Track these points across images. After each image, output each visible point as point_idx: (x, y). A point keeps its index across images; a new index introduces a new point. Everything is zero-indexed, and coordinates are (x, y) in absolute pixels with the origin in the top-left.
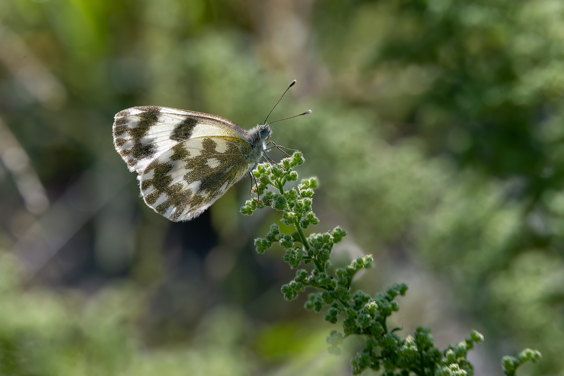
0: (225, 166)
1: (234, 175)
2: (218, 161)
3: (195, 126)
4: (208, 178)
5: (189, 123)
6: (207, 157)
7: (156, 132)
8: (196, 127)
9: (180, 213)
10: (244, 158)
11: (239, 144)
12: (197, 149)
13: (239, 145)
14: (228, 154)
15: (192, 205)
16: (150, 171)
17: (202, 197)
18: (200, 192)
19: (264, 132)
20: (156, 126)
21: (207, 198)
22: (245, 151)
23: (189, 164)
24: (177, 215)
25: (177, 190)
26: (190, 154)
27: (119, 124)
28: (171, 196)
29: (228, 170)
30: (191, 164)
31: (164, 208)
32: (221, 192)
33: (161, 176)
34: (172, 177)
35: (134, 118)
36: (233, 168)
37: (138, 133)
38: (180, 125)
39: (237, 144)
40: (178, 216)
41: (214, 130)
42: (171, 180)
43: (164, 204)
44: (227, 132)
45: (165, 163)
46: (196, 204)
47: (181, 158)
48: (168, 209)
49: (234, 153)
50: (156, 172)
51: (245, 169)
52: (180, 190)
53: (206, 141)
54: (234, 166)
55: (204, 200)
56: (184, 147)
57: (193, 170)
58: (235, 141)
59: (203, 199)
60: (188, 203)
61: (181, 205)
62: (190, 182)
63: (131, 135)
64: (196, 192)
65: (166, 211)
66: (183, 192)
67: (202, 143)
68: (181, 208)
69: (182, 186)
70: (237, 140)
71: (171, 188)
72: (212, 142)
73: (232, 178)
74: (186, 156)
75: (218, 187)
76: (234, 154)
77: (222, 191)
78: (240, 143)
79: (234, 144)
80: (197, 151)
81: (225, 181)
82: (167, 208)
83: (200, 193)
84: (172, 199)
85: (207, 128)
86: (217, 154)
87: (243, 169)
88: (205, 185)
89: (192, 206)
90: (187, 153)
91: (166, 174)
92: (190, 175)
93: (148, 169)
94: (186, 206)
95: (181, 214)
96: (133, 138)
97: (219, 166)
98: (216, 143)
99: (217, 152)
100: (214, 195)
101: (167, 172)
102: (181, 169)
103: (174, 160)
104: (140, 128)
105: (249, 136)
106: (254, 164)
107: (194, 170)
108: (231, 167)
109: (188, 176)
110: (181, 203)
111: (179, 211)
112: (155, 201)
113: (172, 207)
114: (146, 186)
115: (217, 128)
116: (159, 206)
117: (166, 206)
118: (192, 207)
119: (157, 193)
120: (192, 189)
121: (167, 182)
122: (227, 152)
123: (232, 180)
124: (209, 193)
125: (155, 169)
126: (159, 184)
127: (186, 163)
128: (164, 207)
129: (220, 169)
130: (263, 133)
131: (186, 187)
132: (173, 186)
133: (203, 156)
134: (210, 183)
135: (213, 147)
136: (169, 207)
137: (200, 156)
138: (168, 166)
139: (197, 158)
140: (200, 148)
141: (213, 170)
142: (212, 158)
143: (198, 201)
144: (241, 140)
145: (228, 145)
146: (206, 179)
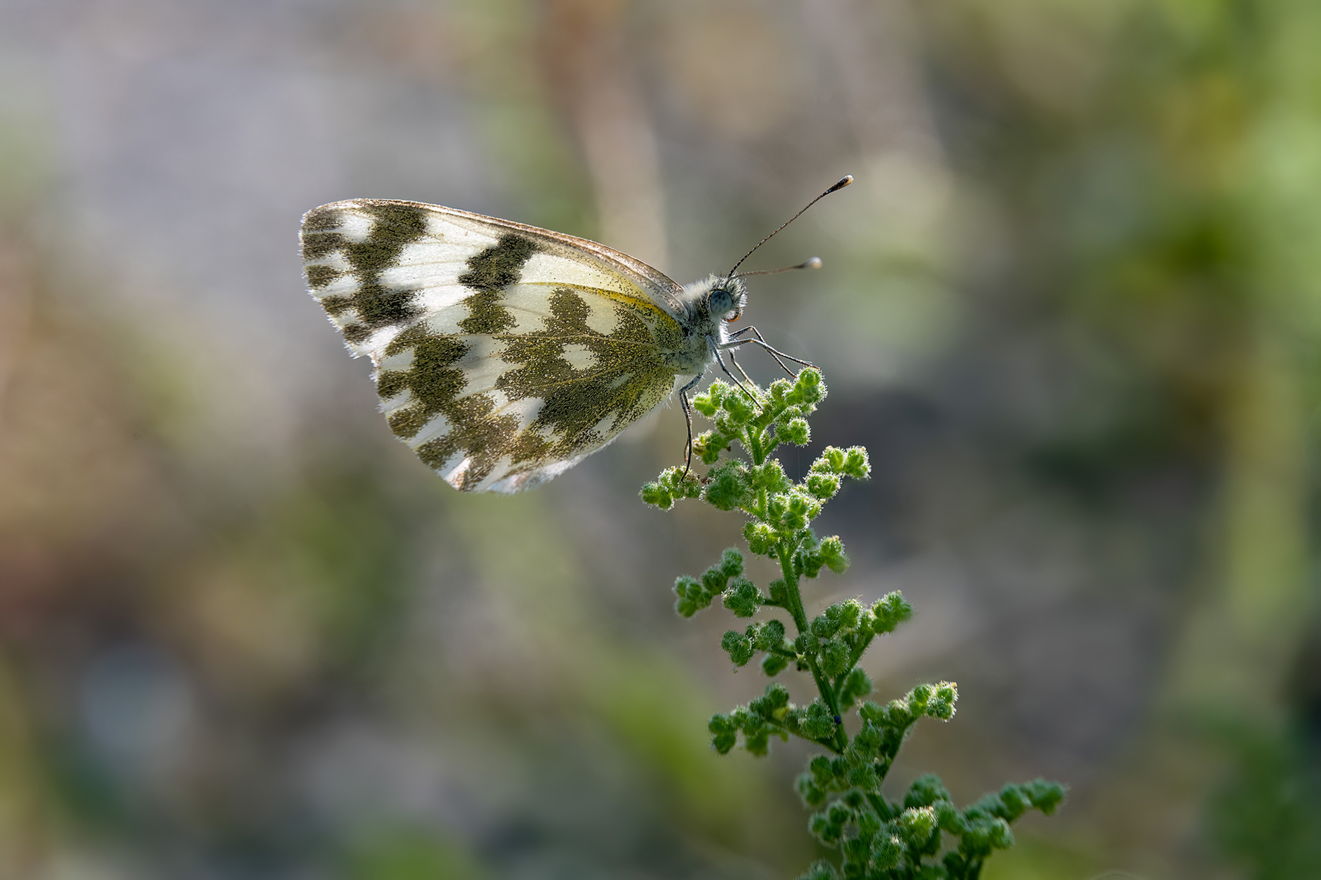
0: (610, 370)
1: (634, 397)
2: (592, 354)
3: (528, 258)
4: (562, 393)
5: (513, 248)
6: (564, 339)
7: (420, 262)
8: (531, 260)
9: (483, 474)
10: (664, 357)
11: (650, 318)
12: (534, 312)
13: (650, 320)
14: (622, 341)
15: (516, 456)
16: (404, 351)
17: (545, 440)
18: (540, 427)
19: (722, 297)
20: (420, 246)
21: (559, 446)
22: (666, 339)
23: (512, 350)
24: (472, 477)
25: (479, 413)
26: (516, 324)
27: (317, 229)
28: (462, 425)
29: (617, 382)
30: (517, 350)
31: (440, 453)
32: (598, 436)
33: (434, 369)
34: (466, 377)
35: (358, 216)
36: (633, 378)
37: (369, 257)
38: (488, 250)
39: (647, 317)
40: (475, 481)
41: (583, 275)
42: (463, 383)
43: (439, 442)
44: (618, 284)
45: (445, 336)
46: (526, 457)
47: (489, 329)
48: (452, 457)
49: (636, 340)
50: (419, 356)
51: (667, 386)
52: (485, 413)
53: (561, 296)
54: (634, 373)
55: (551, 449)
56: (500, 302)
57: (523, 367)
58: (641, 308)
59: (546, 446)
60: (505, 452)
61: (485, 453)
62: (513, 398)
63: (351, 261)
64: (529, 426)
65: (444, 463)
66: (495, 420)
67: (550, 299)
68: (486, 461)
69: (493, 403)
70: (647, 306)
71: (461, 405)
72: (578, 301)
73: (629, 405)
74: (505, 326)
75: (589, 421)
76: (638, 343)
77: (601, 434)
78: (654, 316)
79: (638, 315)
80: (536, 319)
81: (609, 411)
82: (449, 454)
83: (540, 431)
84: (463, 435)
85: (563, 267)
86: (590, 335)
87: (662, 386)
88: (554, 411)
89: (517, 459)
90: (508, 320)
91: (447, 365)
92: (515, 379)
93: (398, 345)
94: (498, 459)
95: (487, 477)
96: (355, 268)
97: (594, 367)
98: (589, 307)
99: (589, 329)
100: (577, 442)
101: (450, 361)
102: (491, 359)
103: (470, 331)
104: (375, 244)
105: (677, 301)
106: (692, 378)
107: (526, 368)
108: (626, 377)
109: (510, 381)
110: (486, 448)
111: (479, 468)
112: (416, 432)
113: (461, 453)
114: (390, 387)
115: (591, 271)
116: (425, 445)
117: (446, 449)
118: (516, 462)
119: (420, 410)
120: (518, 417)
121: (449, 386)
122: (617, 334)
123: (628, 409)
124: (564, 434)
125: (419, 348)
126: (428, 389)
127: (503, 346)
128: (440, 451)
129: (597, 376)
130: (717, 298)
131: (502, 408)
132: (468, 399)
133: (552, 333)
134: (568, 407)
135: (579, 315)
136: (453, 453)
137: (544, 333)
138: (455, 344)
139: (534, 337)
140: (543, 311)
141: (577, 376)
142: (577, 343)
143: (533, 449)
144: (657, 308)
145: (621, 317)
146: (557, 395)
